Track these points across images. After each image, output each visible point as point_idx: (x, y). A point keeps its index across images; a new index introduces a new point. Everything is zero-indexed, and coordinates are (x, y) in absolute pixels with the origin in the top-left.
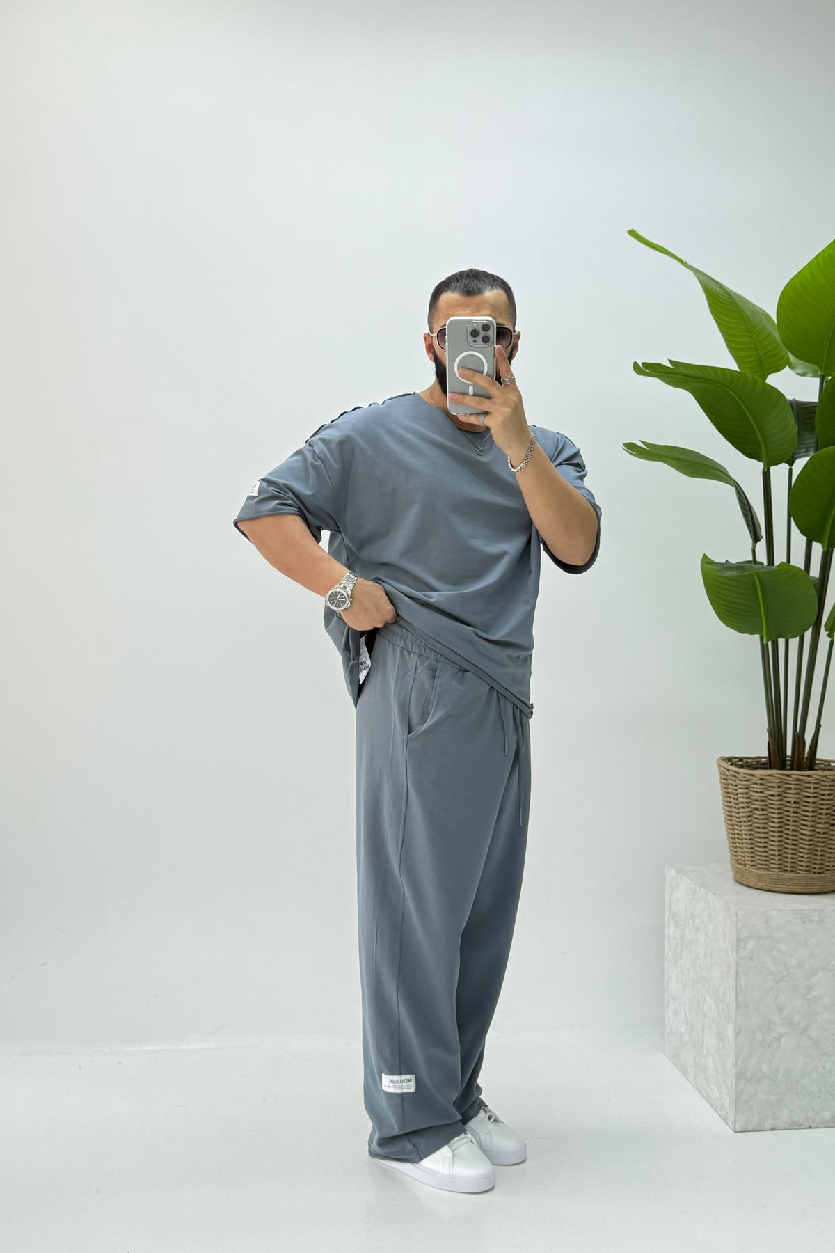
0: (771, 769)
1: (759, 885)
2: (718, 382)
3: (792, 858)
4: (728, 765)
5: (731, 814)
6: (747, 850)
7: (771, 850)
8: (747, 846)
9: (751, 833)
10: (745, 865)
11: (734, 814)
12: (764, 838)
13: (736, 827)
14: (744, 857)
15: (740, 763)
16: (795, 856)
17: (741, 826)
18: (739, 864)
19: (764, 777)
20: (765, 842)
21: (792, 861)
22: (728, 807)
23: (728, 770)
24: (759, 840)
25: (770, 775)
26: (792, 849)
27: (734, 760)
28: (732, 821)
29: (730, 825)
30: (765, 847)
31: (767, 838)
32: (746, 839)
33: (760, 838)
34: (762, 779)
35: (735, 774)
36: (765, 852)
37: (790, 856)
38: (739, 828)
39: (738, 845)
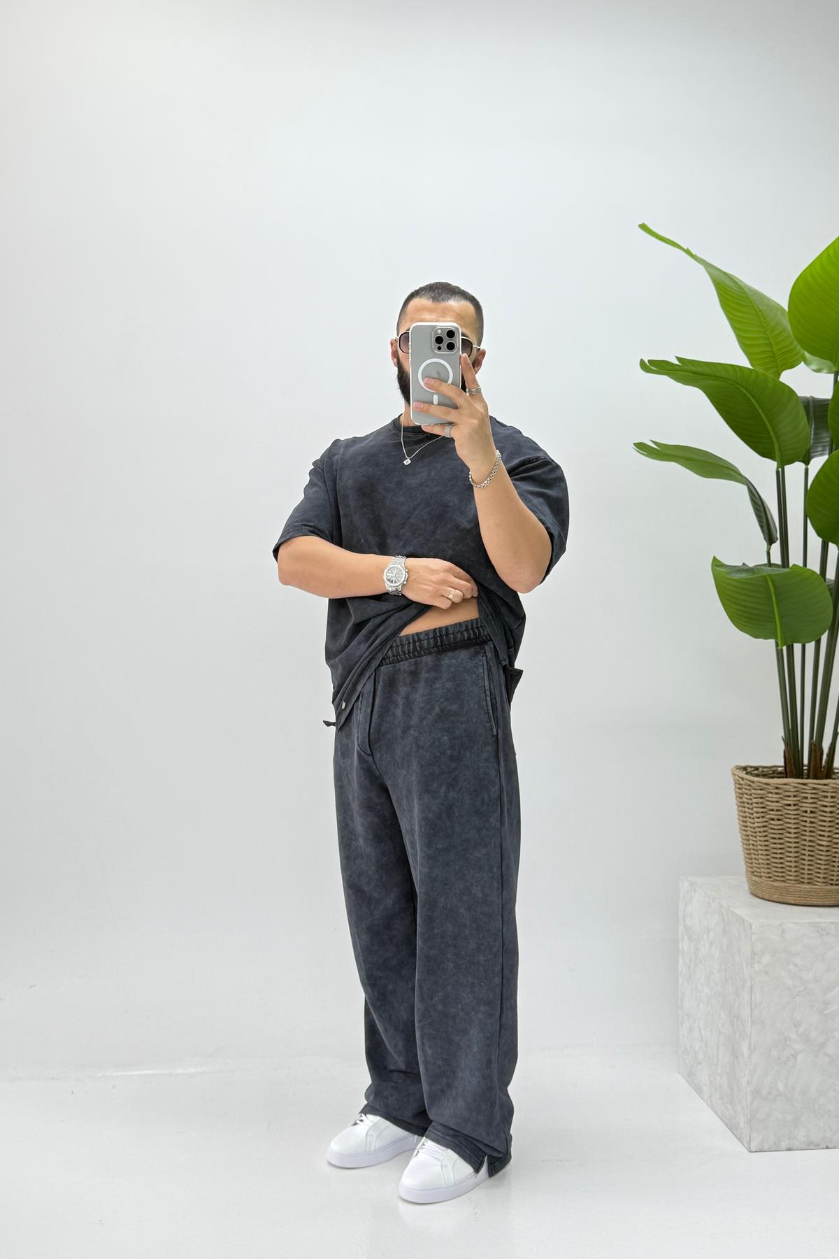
0: (786, 777)
1: (775, 897)
2: (729, 379)
3: (809, 870)
4: (743, 774)
5: (745, 824)
6: (763, 861)
7: (788, 861)
8: (763, 857)
9: (766, 843)
10: (761, 877)
11: (748, 824)
12: (780, 849)
13: (752, 838)
14: (760, 868)
15: (756, 772)
16: (811, 867)
17: (756, 837)
18: (755, 875)
19: (779, 786)
20: (781, 853)
21: (809, 872)
22: (743, 817)
23: (742, 779)
24: (775, 851)
25: (785, 784)
26: (809, 860)
27: (749, 769)
28: (747, 831)
29: (745, 835)
30: (781, 858)
31: (782, 849)
32: (762, 850)
33: (776, 849)
34: (777, 788)
35: (750, 783)
36: (781, 863)
37: (806, 867)
38: (754, 839)
39: (753, 856)
